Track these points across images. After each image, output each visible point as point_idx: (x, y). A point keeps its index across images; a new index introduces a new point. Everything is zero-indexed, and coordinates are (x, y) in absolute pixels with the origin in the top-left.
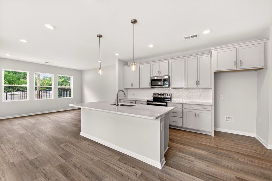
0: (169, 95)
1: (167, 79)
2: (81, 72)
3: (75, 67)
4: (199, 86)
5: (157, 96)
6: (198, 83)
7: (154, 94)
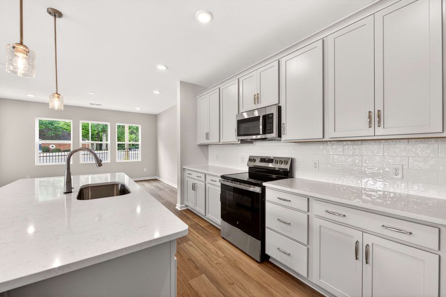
0: (286, 163)
1: (272, 114)
2: (155, 117)
3: (138, 109)
4: (380, 132)
5: (258, 164)
6: (376, 118)
7: (251, 159)
